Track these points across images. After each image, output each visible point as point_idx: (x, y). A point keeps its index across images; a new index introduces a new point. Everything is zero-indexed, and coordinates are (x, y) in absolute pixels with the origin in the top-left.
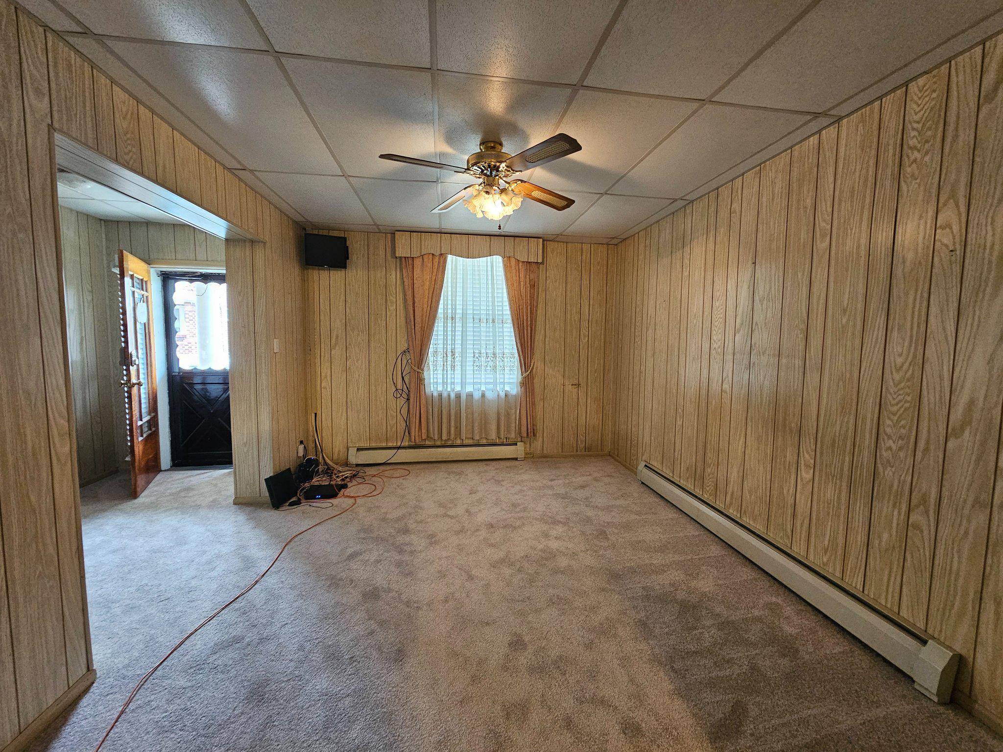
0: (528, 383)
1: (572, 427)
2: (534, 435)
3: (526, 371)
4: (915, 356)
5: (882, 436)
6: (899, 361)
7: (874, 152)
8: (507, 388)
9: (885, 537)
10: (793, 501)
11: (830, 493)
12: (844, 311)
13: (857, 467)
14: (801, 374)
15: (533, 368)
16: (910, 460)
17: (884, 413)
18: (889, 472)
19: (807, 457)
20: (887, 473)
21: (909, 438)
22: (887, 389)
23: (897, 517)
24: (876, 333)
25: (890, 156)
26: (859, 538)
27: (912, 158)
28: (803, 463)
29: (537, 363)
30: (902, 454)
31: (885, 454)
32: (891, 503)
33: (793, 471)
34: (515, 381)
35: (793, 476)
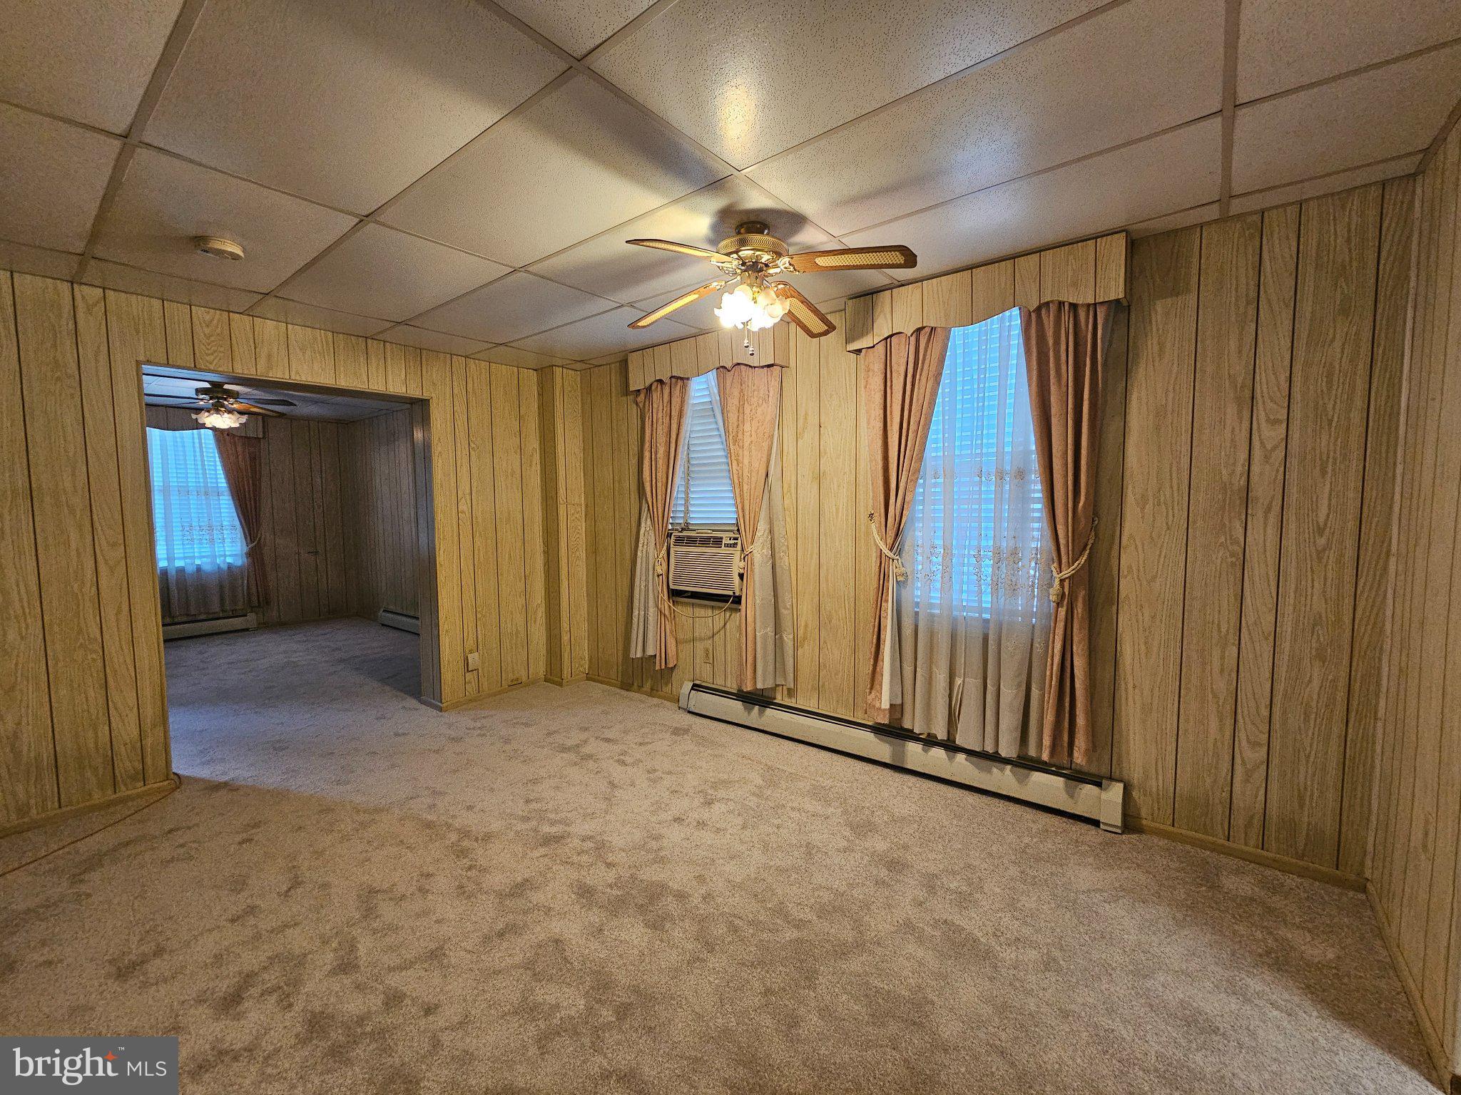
0: (255, 553)
1: (313, 593)
2: (268, 603)
3: (252, 541)
8: (229, 560)
15: (260, 539)
29: (266, 534)
34: (239, 552)
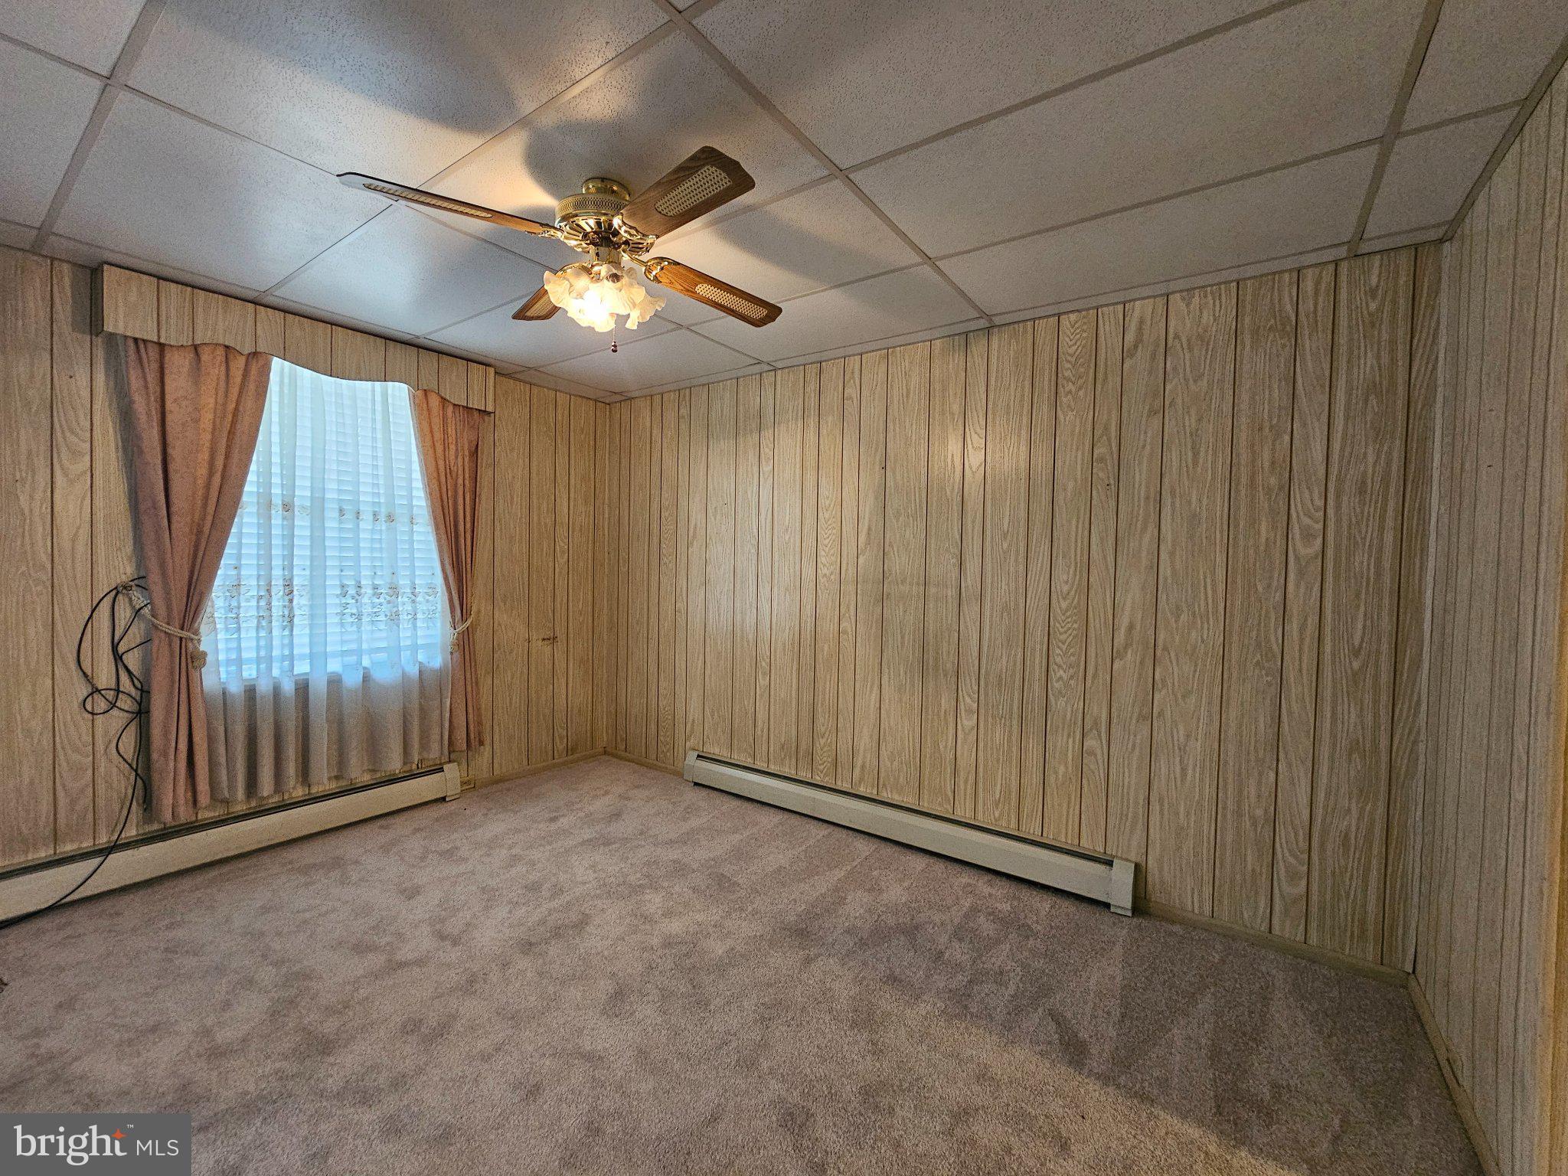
0: (464, 645)
1: (544, 716)
4: (1079, 584)
5: (1052, 666)
6: (1066, 588)
7: (1028, 373)
9: (1061, 770)
10: (952, 756)
11: (998, 736)
12: (1005, 535)
13: (1028, 703)
14: (956, 605)
15: (473, 617)
16: (1081, 688)
17: (1053, 641)
18: (1062, 702)
19: (968, 701)
20: (1059, 704)
21: (1078, 665)
22: (1054, 617)
23: (1072, 747)
24: (1040, 562)
25: (1045, 381)
26: (1033, 778)
27: (1067, 389)
28: (962, 707)
30: (1072, 682)
31: (1057, 685)
32: (1066, 734)
33: (951, 720)
35: (952, 726)
